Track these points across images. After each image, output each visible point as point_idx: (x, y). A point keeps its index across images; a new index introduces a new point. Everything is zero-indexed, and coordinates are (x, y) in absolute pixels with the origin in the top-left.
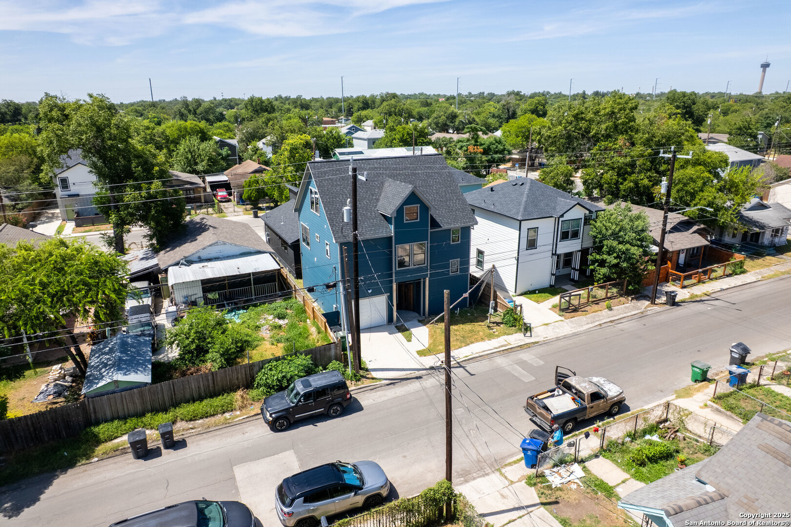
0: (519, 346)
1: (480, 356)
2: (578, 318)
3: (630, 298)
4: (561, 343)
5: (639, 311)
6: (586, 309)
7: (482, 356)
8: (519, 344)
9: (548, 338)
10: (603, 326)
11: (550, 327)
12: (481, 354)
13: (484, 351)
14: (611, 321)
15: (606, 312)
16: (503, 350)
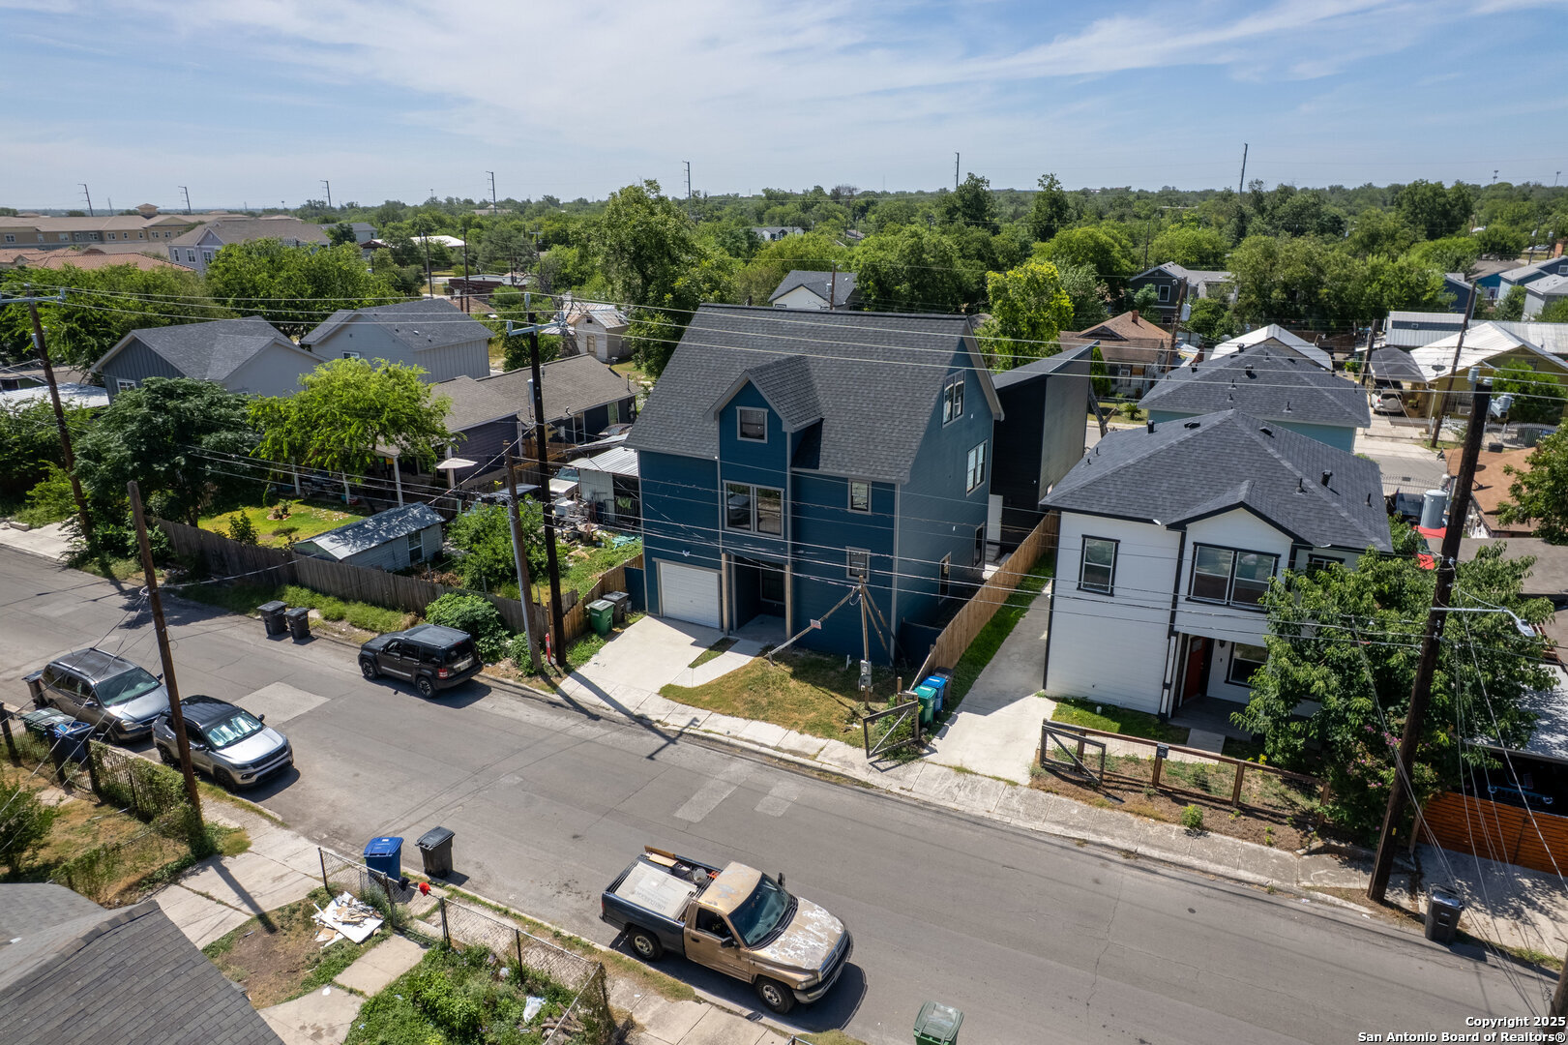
1: (728, 744)
2: (1065, 799)
3: (1317, 844)
5: (1276, 883)
6: (1130, 798)
10: (1087, 848)
11: (956, 780)
14: (1128, 854)
15: (1175, 832)
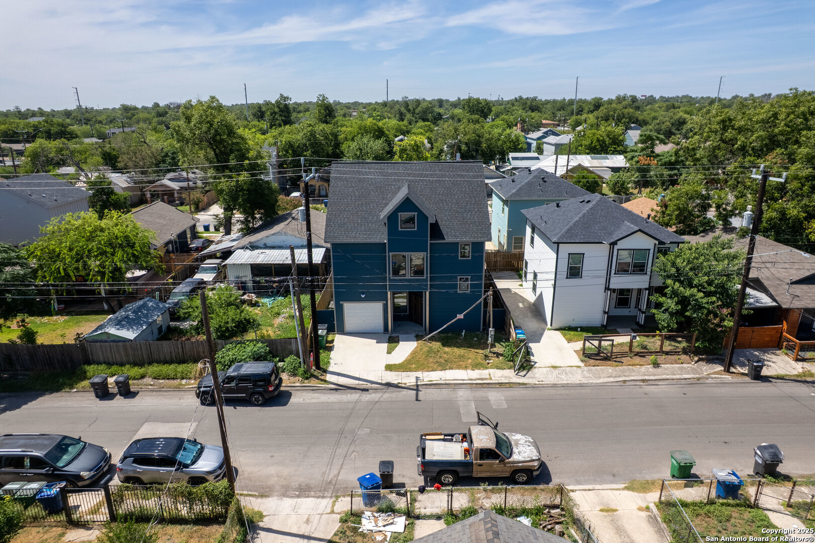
0: (499, 383)
1: (446, 384)
2: (603, 367)
3: (696, 359)
4: (553, 391)
5: (698, 376)
6: (624, 359)
7: (449, 384)
8: (500, 381)
9: (543, 383)
10: (628, 383)
11: (556, 372)
12: (447, 382)
13: (454, 380)
14: (643, 381)
15: (650, 368)
16: (477, 384)
